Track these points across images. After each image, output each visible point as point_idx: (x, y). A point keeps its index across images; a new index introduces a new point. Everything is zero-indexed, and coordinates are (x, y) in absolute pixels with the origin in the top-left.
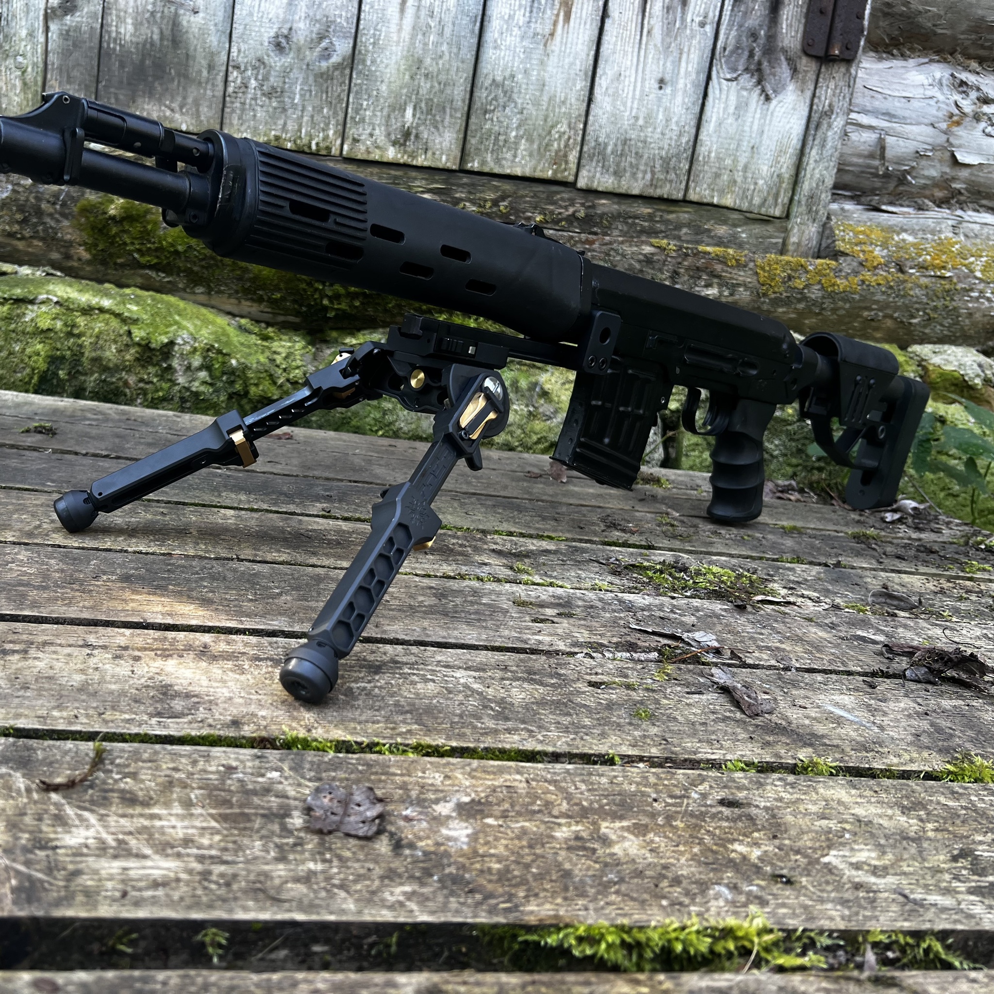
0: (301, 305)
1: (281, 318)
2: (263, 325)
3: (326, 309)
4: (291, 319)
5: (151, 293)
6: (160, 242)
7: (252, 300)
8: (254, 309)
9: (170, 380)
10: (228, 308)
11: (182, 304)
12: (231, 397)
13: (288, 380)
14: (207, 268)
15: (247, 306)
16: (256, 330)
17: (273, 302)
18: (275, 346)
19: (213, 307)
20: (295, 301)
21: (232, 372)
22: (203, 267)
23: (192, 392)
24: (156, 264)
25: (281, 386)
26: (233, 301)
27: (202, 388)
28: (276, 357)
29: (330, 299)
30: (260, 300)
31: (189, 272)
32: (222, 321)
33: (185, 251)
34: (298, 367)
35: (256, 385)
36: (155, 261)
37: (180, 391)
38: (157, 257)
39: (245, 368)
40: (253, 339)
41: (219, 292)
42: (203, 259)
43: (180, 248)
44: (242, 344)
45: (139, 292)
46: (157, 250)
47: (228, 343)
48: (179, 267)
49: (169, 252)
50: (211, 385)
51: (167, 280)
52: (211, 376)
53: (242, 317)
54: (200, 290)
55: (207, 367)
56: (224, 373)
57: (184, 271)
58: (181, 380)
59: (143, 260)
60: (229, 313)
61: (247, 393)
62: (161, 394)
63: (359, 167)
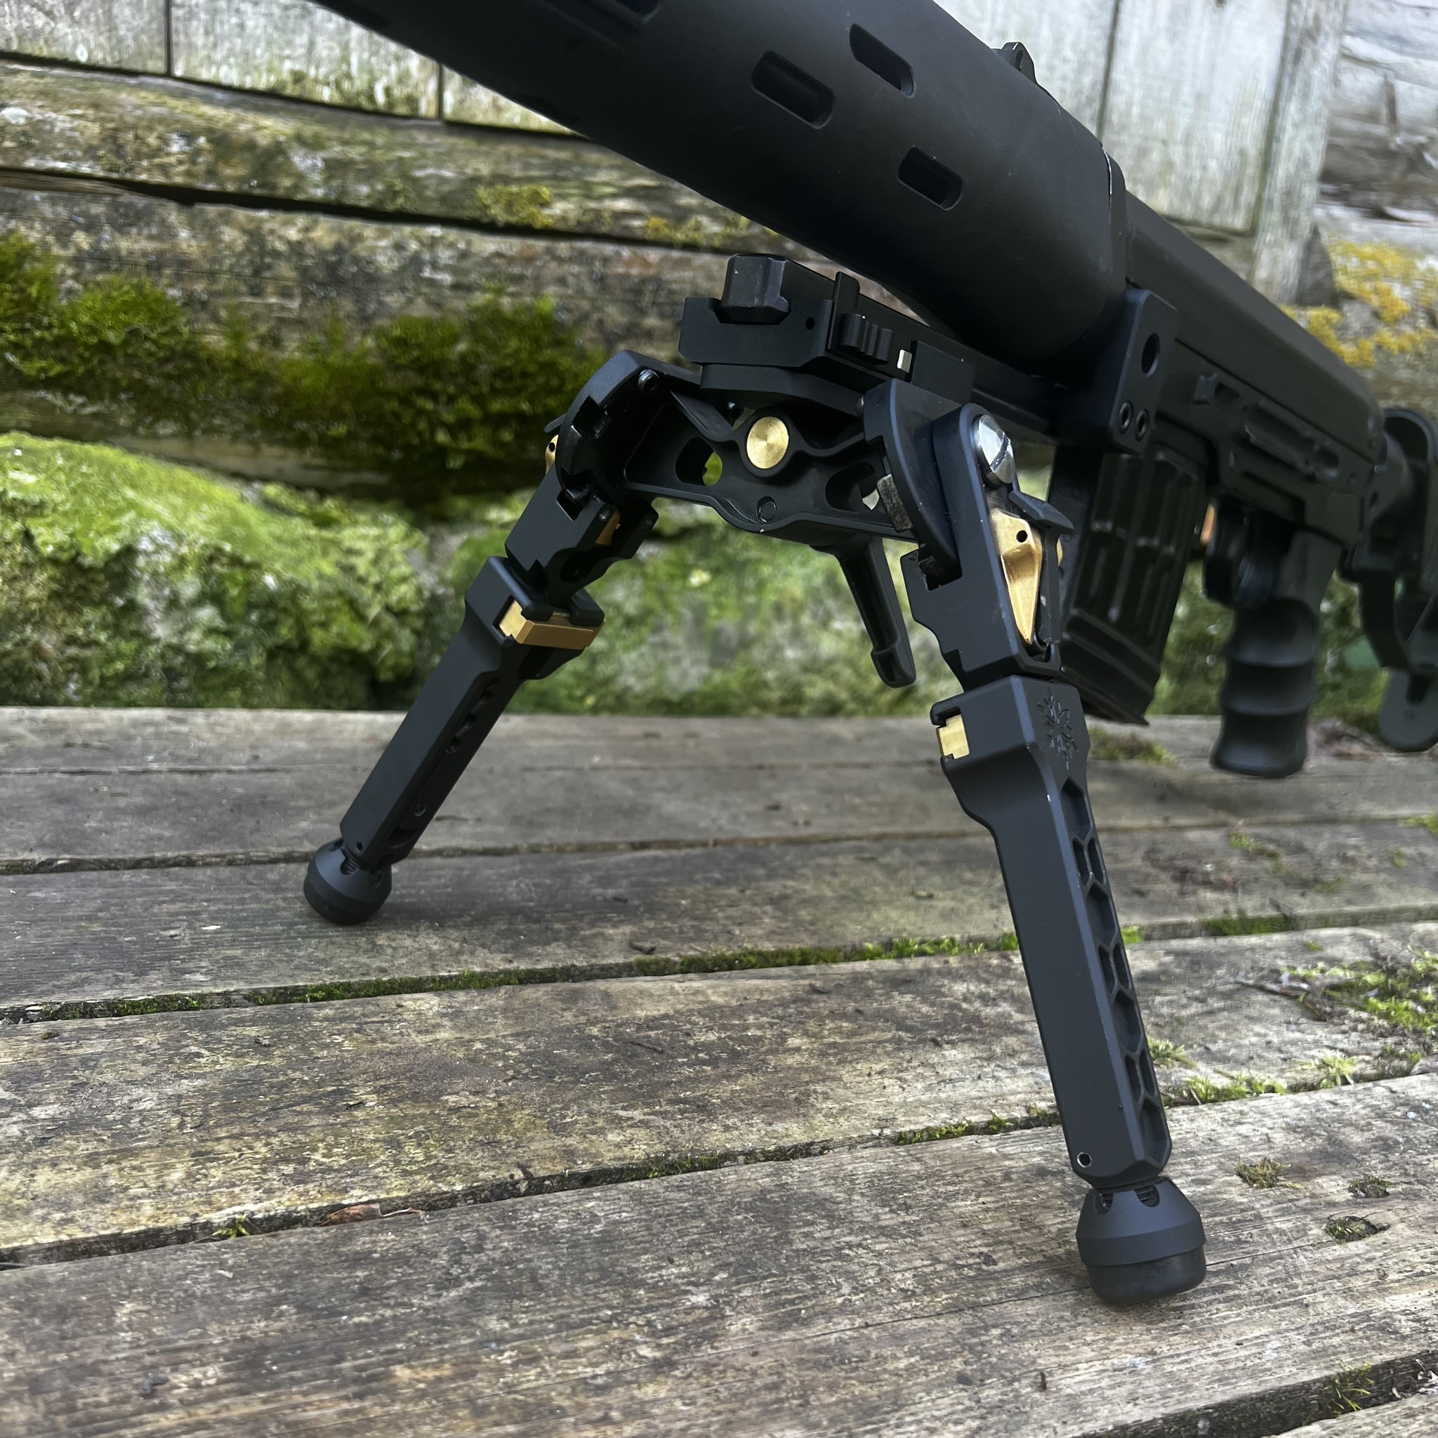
0: (389, 448)
1: (347, 478)
2: (312, 495)
3: (442, 452)
4: (369, 477)
5: (57, 443)
6: (63, 325)
7: (284, 443)
8: (290, 461)
9: (137, 634)
10: (234, 463)
11: (133, 463)
12: (272, 655)
13: (388, 609)
14: (179, 379)
15: (273, 456)
16: (302, 507)
17: (329, 445)
18: (349, 536)
19: (199, 464)
20: (376, 440)
21: (270, 603)
22: (169, 377)
23: (188, 655)
24: (60, 377)
25: (376, 622)
26: (242, 447)
27: (210, 645)
28: (355, 560)
29: (451, 429)
30: (301, 442)
31: (139, 392)
32: (225, 493)
33: (126, 343)
34: (404, 579)
35: (324, 625)
36: (58, 369)
37: (162, 656)
38: (63, 360)
39: (295, 591)
40: (299, 527)
41: (211, 431)
42: (167, 360)
43: (113, 337)
44: (279, 540)
45: (30, 441)
46: (58, 342)
47: (250, 540)
48: (115, 381)
49: (87, 346)
50: (228, 634)
51: (89, 410)
52: (224, 615)
53: (265, 480)
54: (167, 428)
55: (213, 596)
56: (251, 606)
57: (127, 389)
58: (162, 631)
59: (31, 368)
60: (236, 475)
61: (304, 644)
62: (120, 666)
63: (480, 142)
